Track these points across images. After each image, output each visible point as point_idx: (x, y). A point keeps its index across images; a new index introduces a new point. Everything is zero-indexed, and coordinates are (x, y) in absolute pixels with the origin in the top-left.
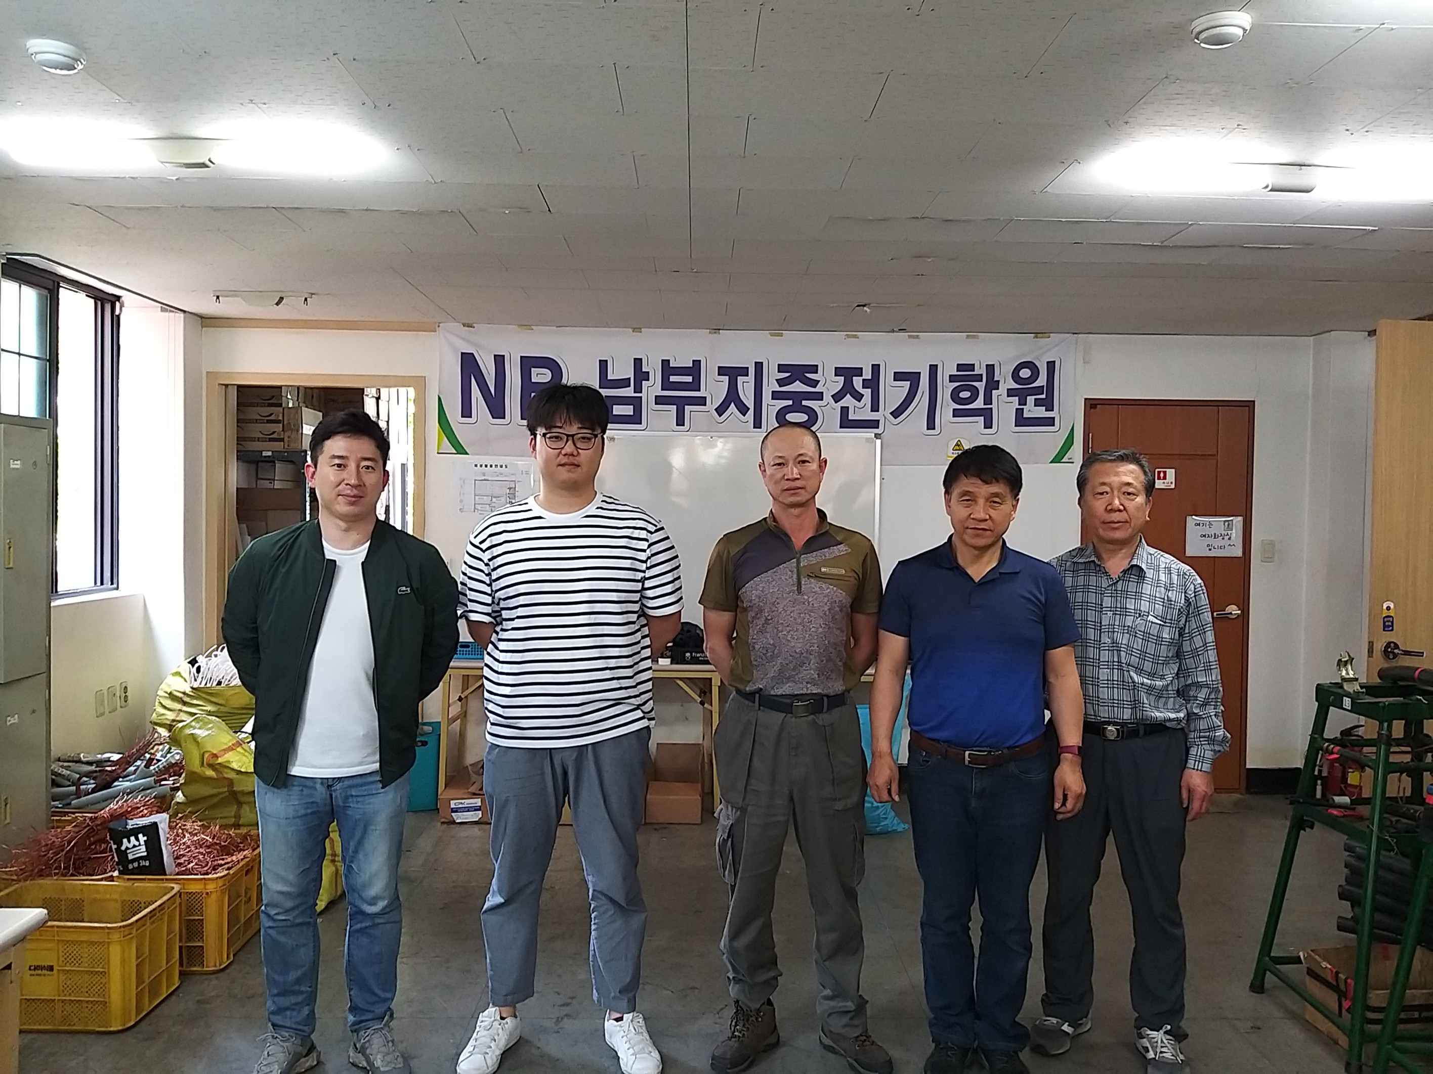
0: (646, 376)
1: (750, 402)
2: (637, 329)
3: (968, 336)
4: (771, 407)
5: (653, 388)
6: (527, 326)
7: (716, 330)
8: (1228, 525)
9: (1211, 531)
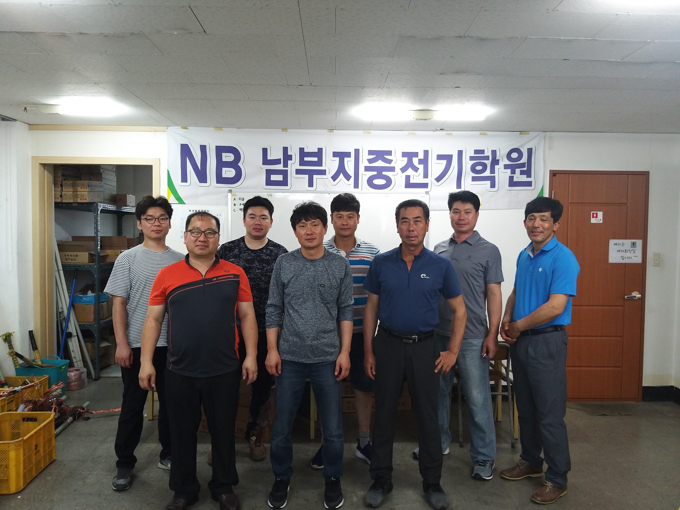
0: (290, 157)
1: (351, 173)
2: (285, 130)
3: (481, 134)
5: (294, 164)
6: (219, 128)
7: (331, 130)
8: (634, 244)
9: (623, 248)
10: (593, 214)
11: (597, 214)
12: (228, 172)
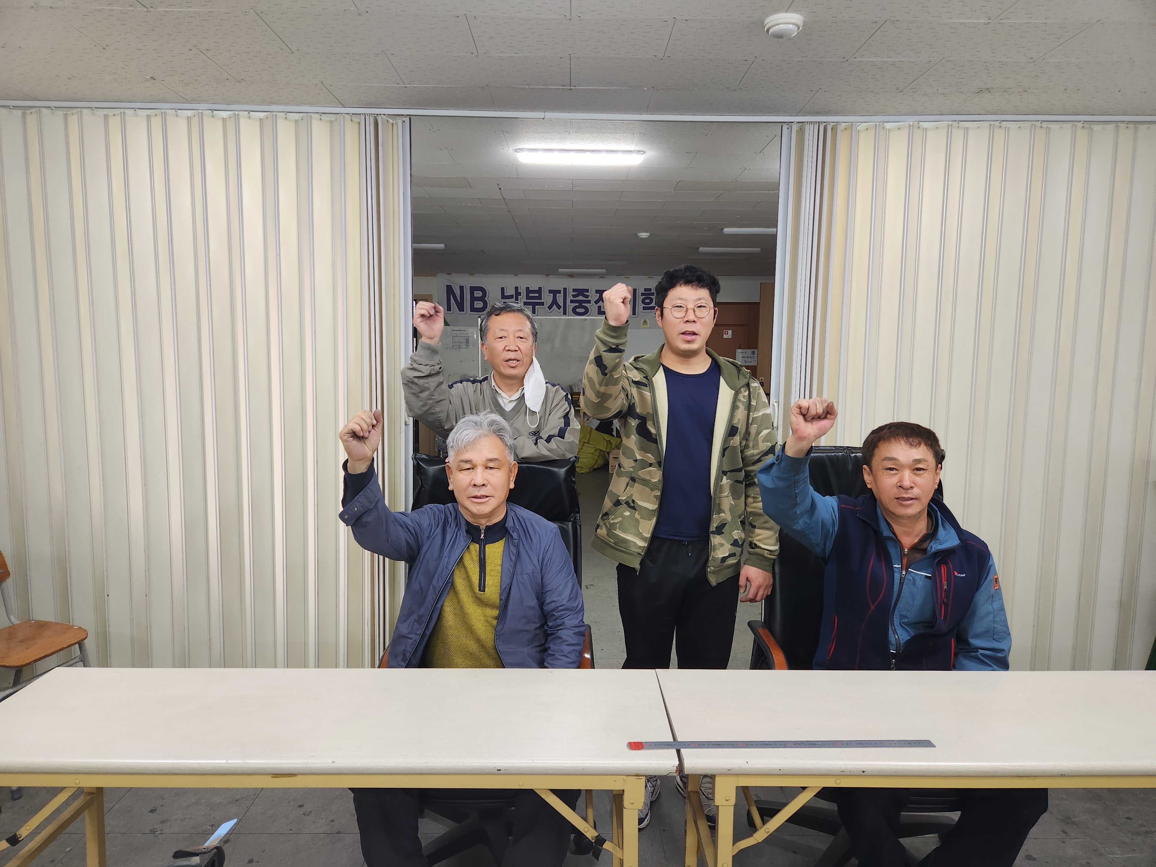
0: (520, 294)
1: (561, 303)
2: (516, 275)
3: (649, 277)
4: (570, 306)
5: (523, 298)
6: (472, 274)
7: (548, 275)
8: (753, 353)
9: (746, 356)
10: (725, 332)
11: (727, 332)
12: (479, 305)
